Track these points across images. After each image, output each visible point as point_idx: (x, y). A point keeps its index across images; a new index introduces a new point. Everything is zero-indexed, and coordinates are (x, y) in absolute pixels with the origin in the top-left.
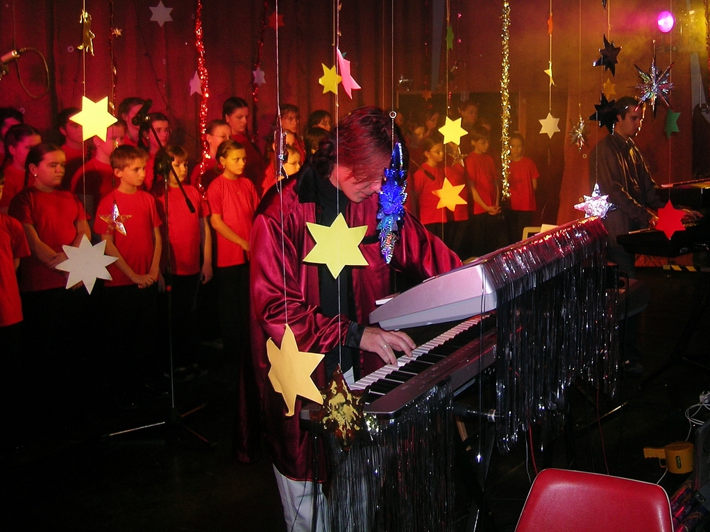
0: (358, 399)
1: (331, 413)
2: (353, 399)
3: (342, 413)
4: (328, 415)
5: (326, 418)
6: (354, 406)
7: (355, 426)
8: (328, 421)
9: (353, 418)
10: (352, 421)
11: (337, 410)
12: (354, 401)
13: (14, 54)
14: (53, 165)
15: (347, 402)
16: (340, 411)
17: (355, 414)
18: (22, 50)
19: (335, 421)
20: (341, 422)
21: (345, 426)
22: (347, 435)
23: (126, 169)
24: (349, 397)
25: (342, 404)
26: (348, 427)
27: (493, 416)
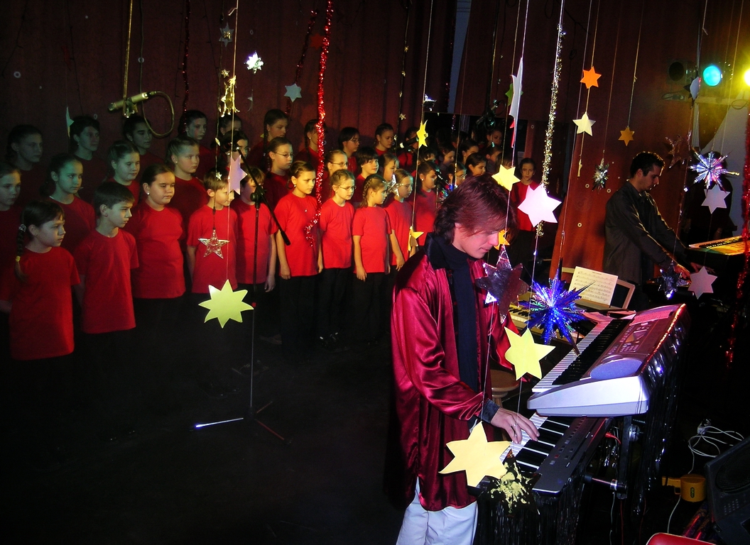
0: (528, 480)
1: (499, 486)
2: (523, 479)
3: (510, 488)
4: (497, 488)
5: (494, 490)
6: (523, 483)
7: (522, 500)
8: (496, 492)
9: (520, 494)
10: (520, 495)
11: (505, 485)
12: (523, 481)
13: (144, 96)
14: (164, 186)
15: (517, 481)
16: (508, 486)
17: (523, 491)
18: (152, 93)
19: (503, 493)
20: (508, 494)
21: (511, 499)
22: (513, 505)
23: (219, 191)
24: (519, 477)
25: (511, 481)
26: (515, 500)
27: (616, 485)
